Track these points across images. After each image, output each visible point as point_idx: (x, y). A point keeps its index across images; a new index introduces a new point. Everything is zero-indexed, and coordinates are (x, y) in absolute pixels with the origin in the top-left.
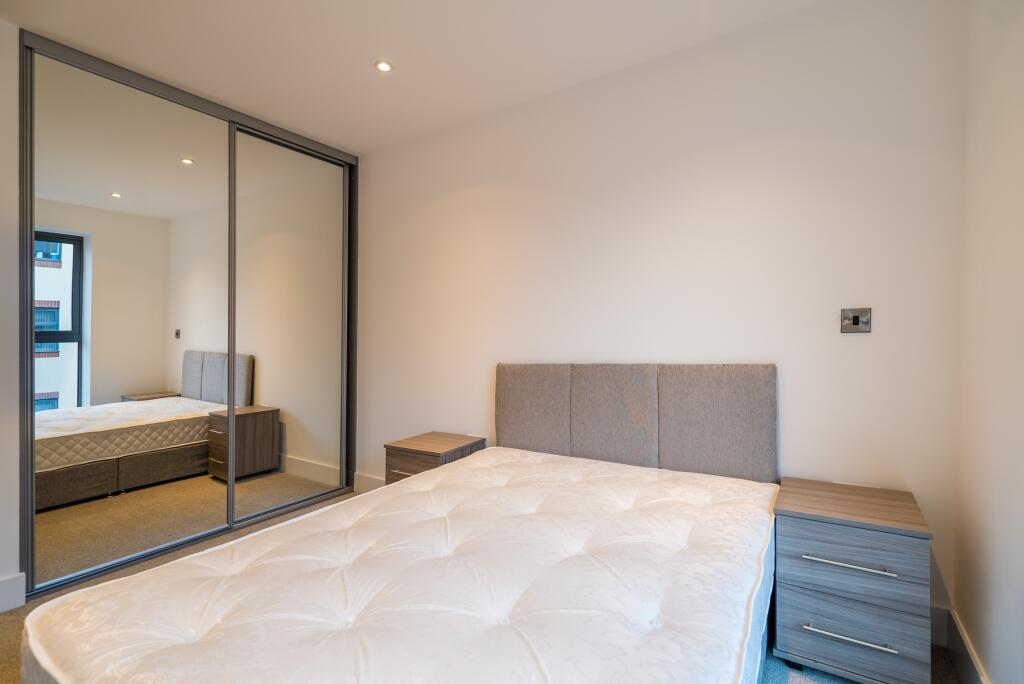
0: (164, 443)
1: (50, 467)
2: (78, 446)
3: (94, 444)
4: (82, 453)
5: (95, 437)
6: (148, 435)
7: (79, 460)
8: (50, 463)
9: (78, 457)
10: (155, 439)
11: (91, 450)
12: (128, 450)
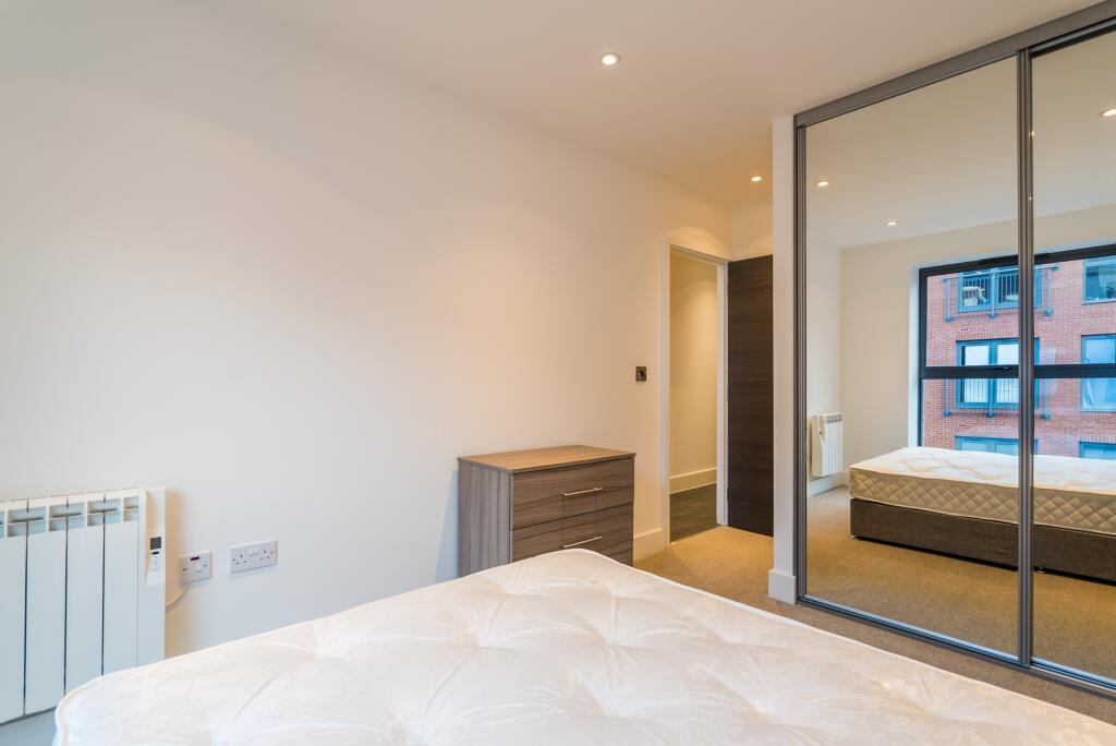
0: (1102, 525)
1: (951, 511)
2: (979, 497)
3: (997, 501)
4: (983, 506)
5: (997, 492)
6: (1077, 508)
7: (978, 513)
8: (951, 507)
9: (979, 509)
10: (1087, 516)
11: (995, 506)
12: (1046, 518)
